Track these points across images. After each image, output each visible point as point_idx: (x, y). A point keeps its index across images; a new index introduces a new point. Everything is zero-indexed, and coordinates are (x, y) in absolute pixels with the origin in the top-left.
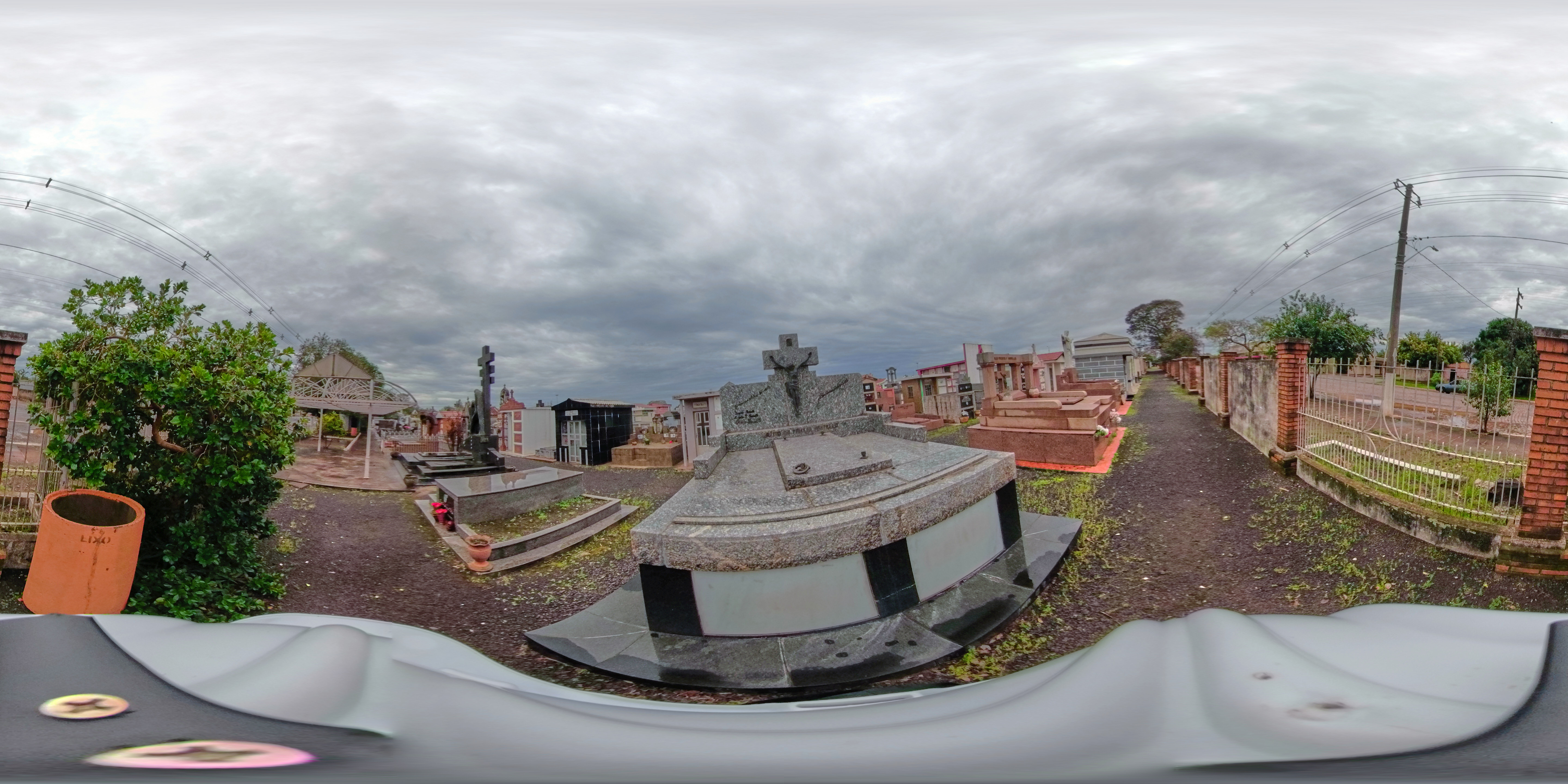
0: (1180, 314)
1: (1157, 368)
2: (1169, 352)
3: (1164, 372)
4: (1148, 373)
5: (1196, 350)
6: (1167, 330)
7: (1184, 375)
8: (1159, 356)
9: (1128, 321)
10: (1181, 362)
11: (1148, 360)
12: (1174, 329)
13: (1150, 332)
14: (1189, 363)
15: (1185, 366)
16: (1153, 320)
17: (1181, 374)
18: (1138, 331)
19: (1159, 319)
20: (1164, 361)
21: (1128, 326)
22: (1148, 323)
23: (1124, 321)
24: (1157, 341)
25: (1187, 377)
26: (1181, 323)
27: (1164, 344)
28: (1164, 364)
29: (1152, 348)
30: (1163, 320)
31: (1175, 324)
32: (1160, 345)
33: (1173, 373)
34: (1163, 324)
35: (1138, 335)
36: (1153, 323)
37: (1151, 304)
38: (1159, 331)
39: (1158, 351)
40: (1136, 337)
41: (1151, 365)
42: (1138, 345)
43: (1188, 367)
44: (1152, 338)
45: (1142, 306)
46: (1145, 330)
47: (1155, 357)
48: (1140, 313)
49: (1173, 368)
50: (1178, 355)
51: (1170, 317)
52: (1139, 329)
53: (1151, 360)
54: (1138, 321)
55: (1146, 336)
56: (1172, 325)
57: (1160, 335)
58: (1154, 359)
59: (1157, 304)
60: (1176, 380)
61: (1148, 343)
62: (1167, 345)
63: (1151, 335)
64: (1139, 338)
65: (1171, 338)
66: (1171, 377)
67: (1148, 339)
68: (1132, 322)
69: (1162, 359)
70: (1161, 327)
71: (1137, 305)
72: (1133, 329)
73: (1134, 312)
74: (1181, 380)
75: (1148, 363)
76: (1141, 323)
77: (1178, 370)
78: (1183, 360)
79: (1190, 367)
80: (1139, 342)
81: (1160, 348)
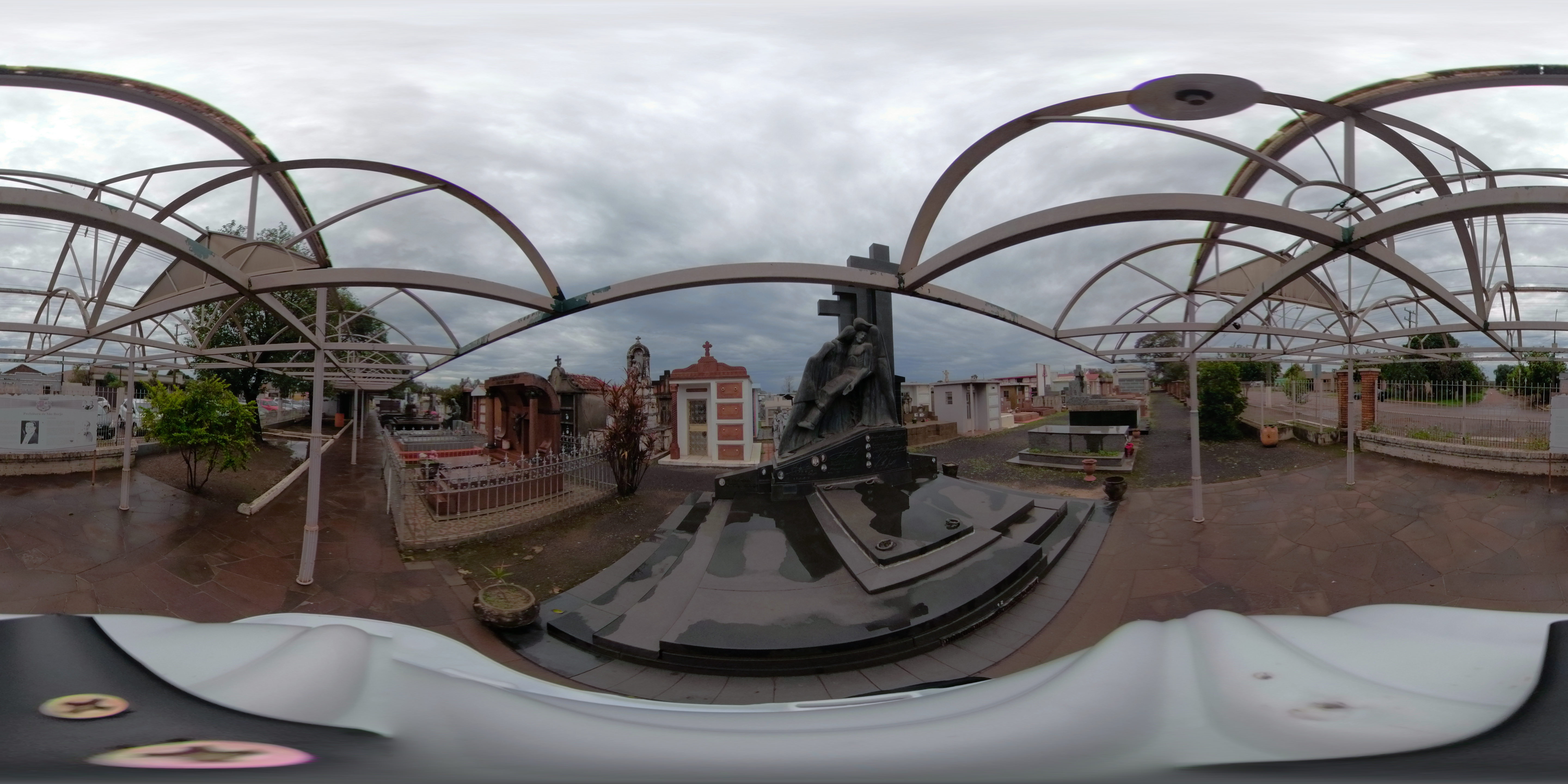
2: (1169, 376)
8: (1161, 379)
11: (1152, 380)
20: (1165, 383)
24: (1160, 365)
26: (1178, 351)
29: (1156, 371)
31: (1174, 351)
32: (1162, 369)
39: (1161, 374)
41: (1154, 385)
50: (1176, 378)
58: (1156, 380)
61: (1153, 367)
62: (1167, 369)
65: (1172, 363)
67: (1152, 364)
75: (1151, 383)
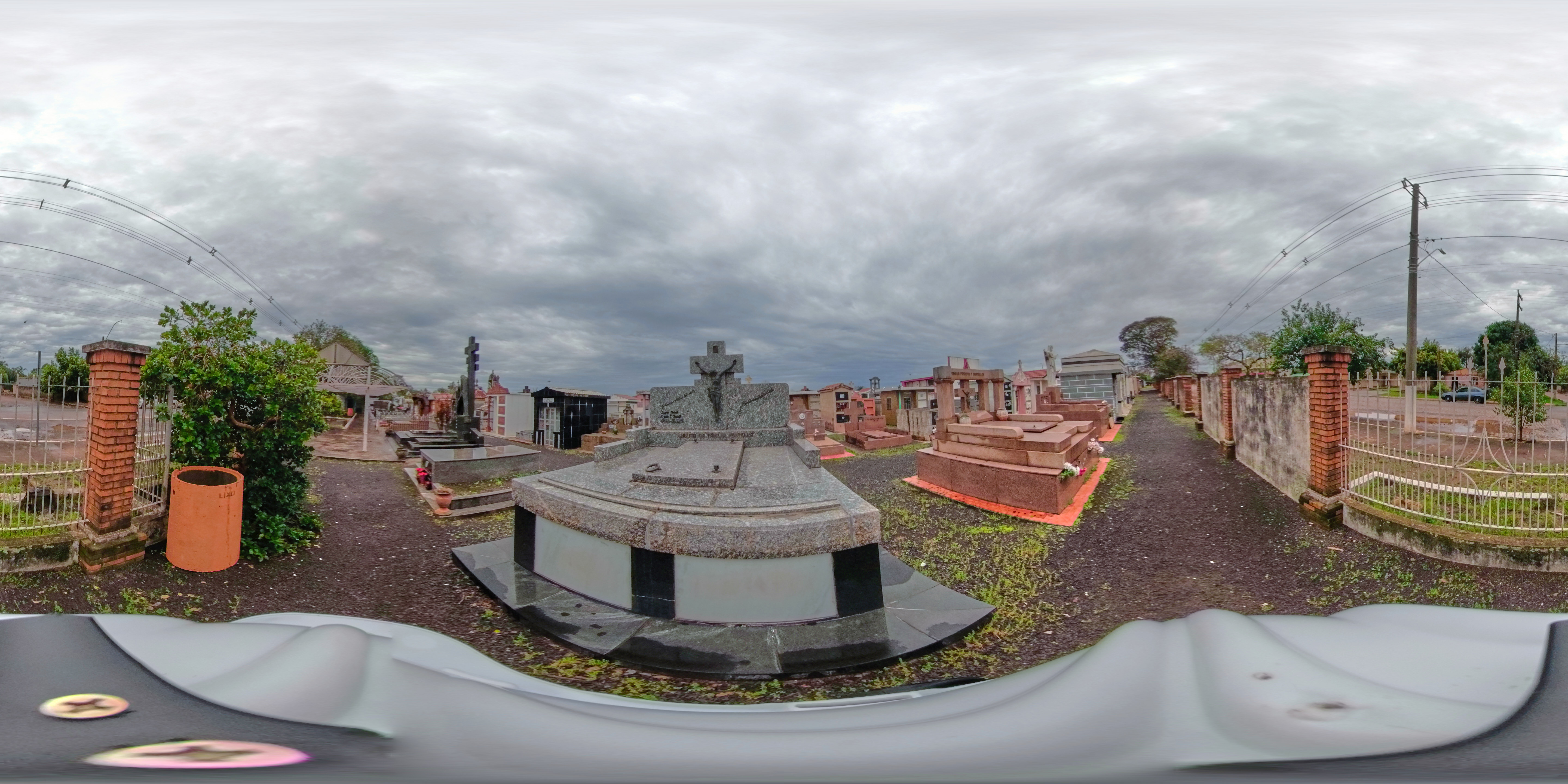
0: (1174, 332)
1: (1151, 388)
2: (1163, 371)
3: (1158, 391)
4: (1142, 392)
5: (1190, 368)
6: (1161, 348)
7: (1178, 395)
8: (1153, 375)
9: (1121, 338)
10: (1175, 381)
11: (1142, 378)
12: (1168, 347)
13: (1144, 350)
14: (1184, 382)
15: (1180, 386)
16: (1147, 338)
17: (1176, 394)
18: (1132, 349)
19: (1153, 336)
20: (1158, 381)
21: (1122, 344)
22: (1142, 341)
23: (1117, 338)
24: (1151, 359)
25: (1182, 397)
26: (1175, 341)
27: (1158, 362)
28: (1158, 384)
29: (1146, 367)
30: (1157, 337)
31: (1168, 341)
32: (1154, 363)
33: (1167, 393)
34: (1157, 341)
35: (1131, 353)
36: (1147, 340)
37: (1144, 321)
38: (1153, 349)
39: (1152, 370)
40: (1129, 356)
41: (1145, 384)
42: (1132, 363)
43: (1183, 387)
44: (1145, 356)
45: (1136, 324)
46: (1138, 348)
47: (1149, 376)
48: (1133, 331)
49: (1167, 388)
50: (1172, 374)
51: (1164, 335)
52: (1133, 347)
53: (1146, 379)
54: (1132, 339)
55: (1139, 355)
56: (1166, 343)
57: (1154, 353)
58: (1148, 379)
59: (1151, 321)
60: (1170, 400)
61: (1142, 362)
62: (1161, 363)
63: (1145, 353)
64: (1133, 356)
65: (1165, 356)
66: (1165, 397)
67: (1141, 358)
68: (1126, 340)
69: (1155, 378)
70: (1155, 344)
71: (1131, 322)
72: (1126, 347)
73: (1127, 329)
74: (1176, 400)
75: (1142, 381)
76: (1135, 340)
77: (1172, 391)
78: (1178, 379)
79: (1185, 386)
80: (1132, 360)
81: (1154, 366)
